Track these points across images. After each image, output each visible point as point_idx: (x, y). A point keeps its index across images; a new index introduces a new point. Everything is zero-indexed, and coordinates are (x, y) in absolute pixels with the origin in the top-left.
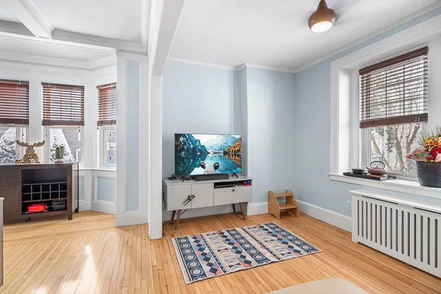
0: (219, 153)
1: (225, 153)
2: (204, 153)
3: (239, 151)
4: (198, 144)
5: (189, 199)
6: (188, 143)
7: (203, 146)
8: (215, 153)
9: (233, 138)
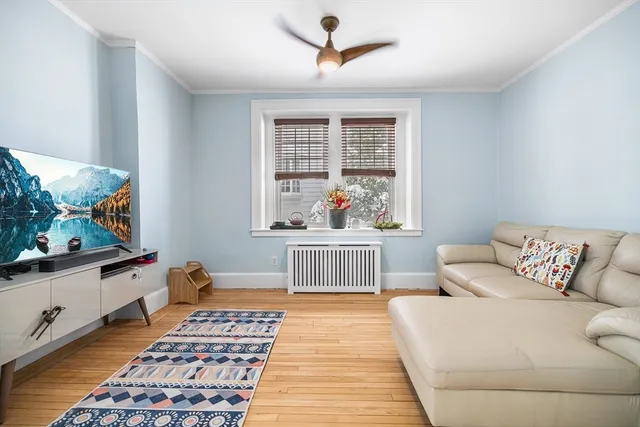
0: (82, 212)
1: (97, 213)
2: (47, 211)
3: (125, 208)
4: (34, 187)
5: (47, 318)
6: (10, 183)
7: (46, 194)
8: (72, 212)
9: (114, 177)
